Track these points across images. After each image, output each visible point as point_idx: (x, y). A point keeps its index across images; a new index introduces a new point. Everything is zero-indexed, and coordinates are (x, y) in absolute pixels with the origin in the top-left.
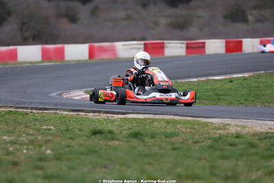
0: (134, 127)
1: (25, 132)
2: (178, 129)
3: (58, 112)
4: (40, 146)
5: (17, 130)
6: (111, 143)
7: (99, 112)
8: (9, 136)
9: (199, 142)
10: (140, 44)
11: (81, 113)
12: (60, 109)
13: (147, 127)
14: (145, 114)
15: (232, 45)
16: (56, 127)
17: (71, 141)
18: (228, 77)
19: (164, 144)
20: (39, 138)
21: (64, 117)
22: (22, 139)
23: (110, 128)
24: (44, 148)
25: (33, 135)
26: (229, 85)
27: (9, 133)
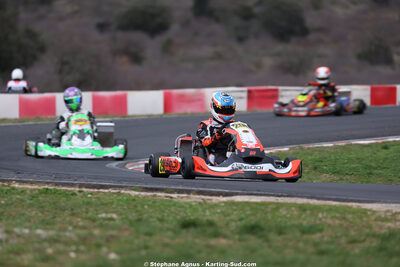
0: (247, 216)
1: (71, 223)
2: (320, 219)
3: (123, 191)
4: (99, 246)
5: (58, 219)
6: (213, 242)
7: (188, 192)
8: (45, 229)
9: (360, 242)
10: (242, 91)
11: (159, 194)
12: (126, 187)
13: (269, 216)
14: (261, 195)
15: (380, 94)
16: (120, 214)
17: (147, 238)
18: (380, 140)
19: (301, 245)
20: (96, 232)
21: (134, 200)
22: (68, 234)
23: (210, 218)
24: (104, 250)
25: (84, 228)
26: (383, 153)
27: (45, 224)
